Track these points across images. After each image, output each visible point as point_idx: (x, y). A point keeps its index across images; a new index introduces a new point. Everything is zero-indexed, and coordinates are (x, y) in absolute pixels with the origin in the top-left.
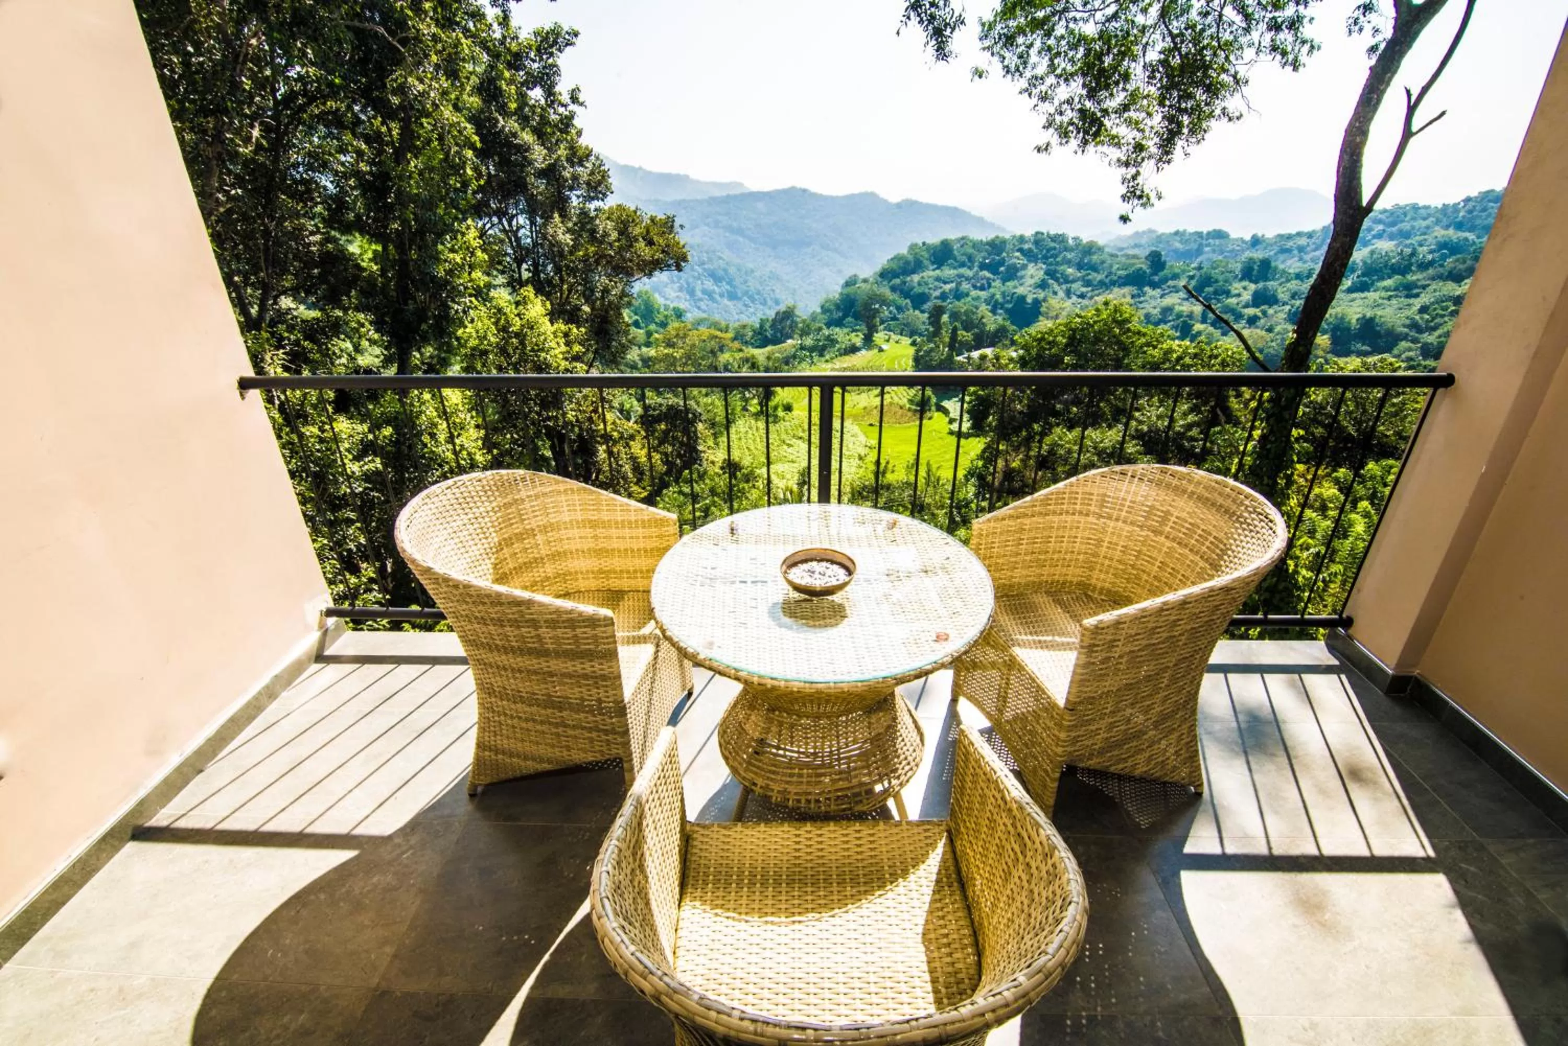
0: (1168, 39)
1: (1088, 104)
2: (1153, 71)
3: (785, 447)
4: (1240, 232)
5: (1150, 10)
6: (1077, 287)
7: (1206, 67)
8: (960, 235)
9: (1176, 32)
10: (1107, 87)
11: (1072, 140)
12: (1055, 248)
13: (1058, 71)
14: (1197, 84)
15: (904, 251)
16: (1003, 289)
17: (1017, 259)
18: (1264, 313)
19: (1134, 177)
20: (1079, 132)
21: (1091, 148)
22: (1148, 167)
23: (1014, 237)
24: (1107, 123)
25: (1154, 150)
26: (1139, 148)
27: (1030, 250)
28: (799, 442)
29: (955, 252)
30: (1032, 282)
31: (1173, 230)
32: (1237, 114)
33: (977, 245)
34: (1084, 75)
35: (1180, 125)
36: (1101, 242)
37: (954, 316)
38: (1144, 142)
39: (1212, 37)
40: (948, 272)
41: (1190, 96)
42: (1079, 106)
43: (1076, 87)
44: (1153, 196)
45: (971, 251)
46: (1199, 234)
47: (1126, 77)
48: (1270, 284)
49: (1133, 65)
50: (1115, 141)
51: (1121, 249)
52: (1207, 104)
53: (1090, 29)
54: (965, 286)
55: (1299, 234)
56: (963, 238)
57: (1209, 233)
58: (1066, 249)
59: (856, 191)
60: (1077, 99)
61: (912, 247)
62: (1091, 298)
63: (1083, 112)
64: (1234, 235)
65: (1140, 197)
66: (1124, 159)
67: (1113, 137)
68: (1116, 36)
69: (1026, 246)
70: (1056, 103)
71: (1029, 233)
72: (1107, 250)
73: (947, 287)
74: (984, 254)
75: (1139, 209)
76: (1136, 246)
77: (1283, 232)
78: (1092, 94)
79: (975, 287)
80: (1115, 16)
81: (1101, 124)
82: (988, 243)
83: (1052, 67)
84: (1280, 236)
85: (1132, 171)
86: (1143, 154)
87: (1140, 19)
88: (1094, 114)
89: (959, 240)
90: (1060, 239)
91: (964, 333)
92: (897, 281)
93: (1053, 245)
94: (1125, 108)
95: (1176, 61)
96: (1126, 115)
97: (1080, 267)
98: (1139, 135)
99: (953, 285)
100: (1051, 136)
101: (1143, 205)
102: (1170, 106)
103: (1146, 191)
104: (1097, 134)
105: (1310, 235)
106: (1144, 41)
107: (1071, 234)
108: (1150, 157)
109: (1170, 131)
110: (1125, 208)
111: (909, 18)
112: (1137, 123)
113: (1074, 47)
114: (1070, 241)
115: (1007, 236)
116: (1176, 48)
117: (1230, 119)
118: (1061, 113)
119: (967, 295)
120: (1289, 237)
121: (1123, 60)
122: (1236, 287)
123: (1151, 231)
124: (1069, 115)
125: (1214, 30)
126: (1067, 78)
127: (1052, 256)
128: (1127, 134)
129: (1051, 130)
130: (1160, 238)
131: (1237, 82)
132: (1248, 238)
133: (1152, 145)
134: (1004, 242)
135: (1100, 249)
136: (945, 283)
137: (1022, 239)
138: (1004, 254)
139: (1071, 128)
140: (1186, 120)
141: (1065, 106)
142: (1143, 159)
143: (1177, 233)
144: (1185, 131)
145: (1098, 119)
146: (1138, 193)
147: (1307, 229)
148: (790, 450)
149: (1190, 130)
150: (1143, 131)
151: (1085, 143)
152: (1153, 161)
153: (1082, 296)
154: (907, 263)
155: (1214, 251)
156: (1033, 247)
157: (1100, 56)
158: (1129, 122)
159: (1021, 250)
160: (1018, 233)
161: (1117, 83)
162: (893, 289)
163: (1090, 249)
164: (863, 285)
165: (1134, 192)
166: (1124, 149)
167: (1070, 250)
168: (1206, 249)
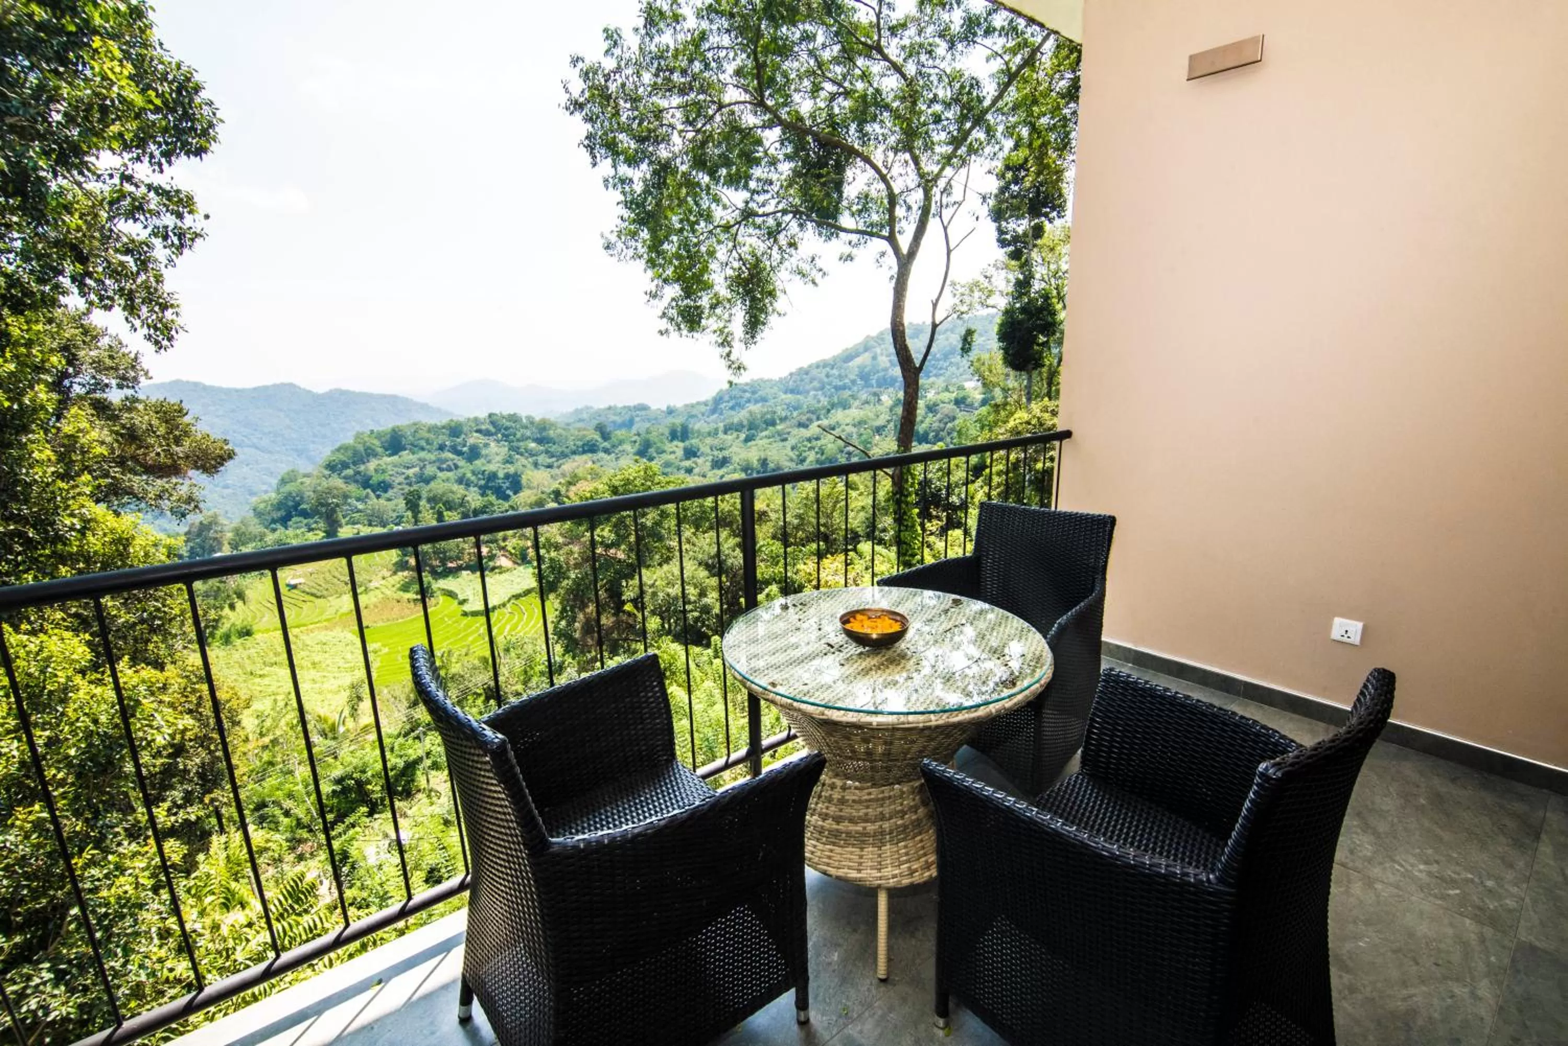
3: (258, 680)
4: (658, 404)
6: (543, 459)
8: (409, 421)
12: (511, 427)
15: (350, 441)
16: (471, 467)
17: (474, 439)
18: (696, 463)
23: (469, 419)
27: (488, 430)
28: (275, 669)
29: (410, 437)
30: (499, 458)
31: (607, 406)
33: (432, 429)
36: (552, 418)
37: (432, 500)
40: (406, 456)
45: (427, 435)
46: (628, 408)
48: (694, 441)
51: (571, 424)
54: (430, 470)
55: (698, 403)
56: (415, 424)
57: (634, 407)
58: (522, 427)
59: (269, 382)
61: (358, 436)
62: (559, 467)
64: (654, 407)
69: (483, 427)
71: (482, 414)
72: (557, 425)
73: (410, 472)
74: (442, 437)
76: (582, 420)
77: (688, 402)
79: (441, 469)
82: (443, 427)
84: (686, 406)
89: (410, 426)
90: (514, 418)
91: (450, 513)
92: (349, 472)
93: (508, 424)
97: (540, 441)
99: (417, 469)
105: (706, 404)
107: (523, 413)
114: (524, 420)
115: (461, 419)
119: (434, 478)
120: (693, 406)
122: (669, 447)
123: (587, 408)
127: (511, 434)
130: (599, 413)
132: (664, 408)
134: (459, 424)
135: (553, 425)
136: (408, 468)
137: (476, 420)
138: (463, 436)
143: (610, 408)
147: (703, 399)
148: (266, 681)
153: (550, 466)
154: (356, 452)
155: (643, 420)
156: (490, 427)
159: (478, 431)
160: (473, 416)
162: (347, 479)
163: (543, 426)
164: (307, 481)
167: (526, 428)
168: (637, 419)
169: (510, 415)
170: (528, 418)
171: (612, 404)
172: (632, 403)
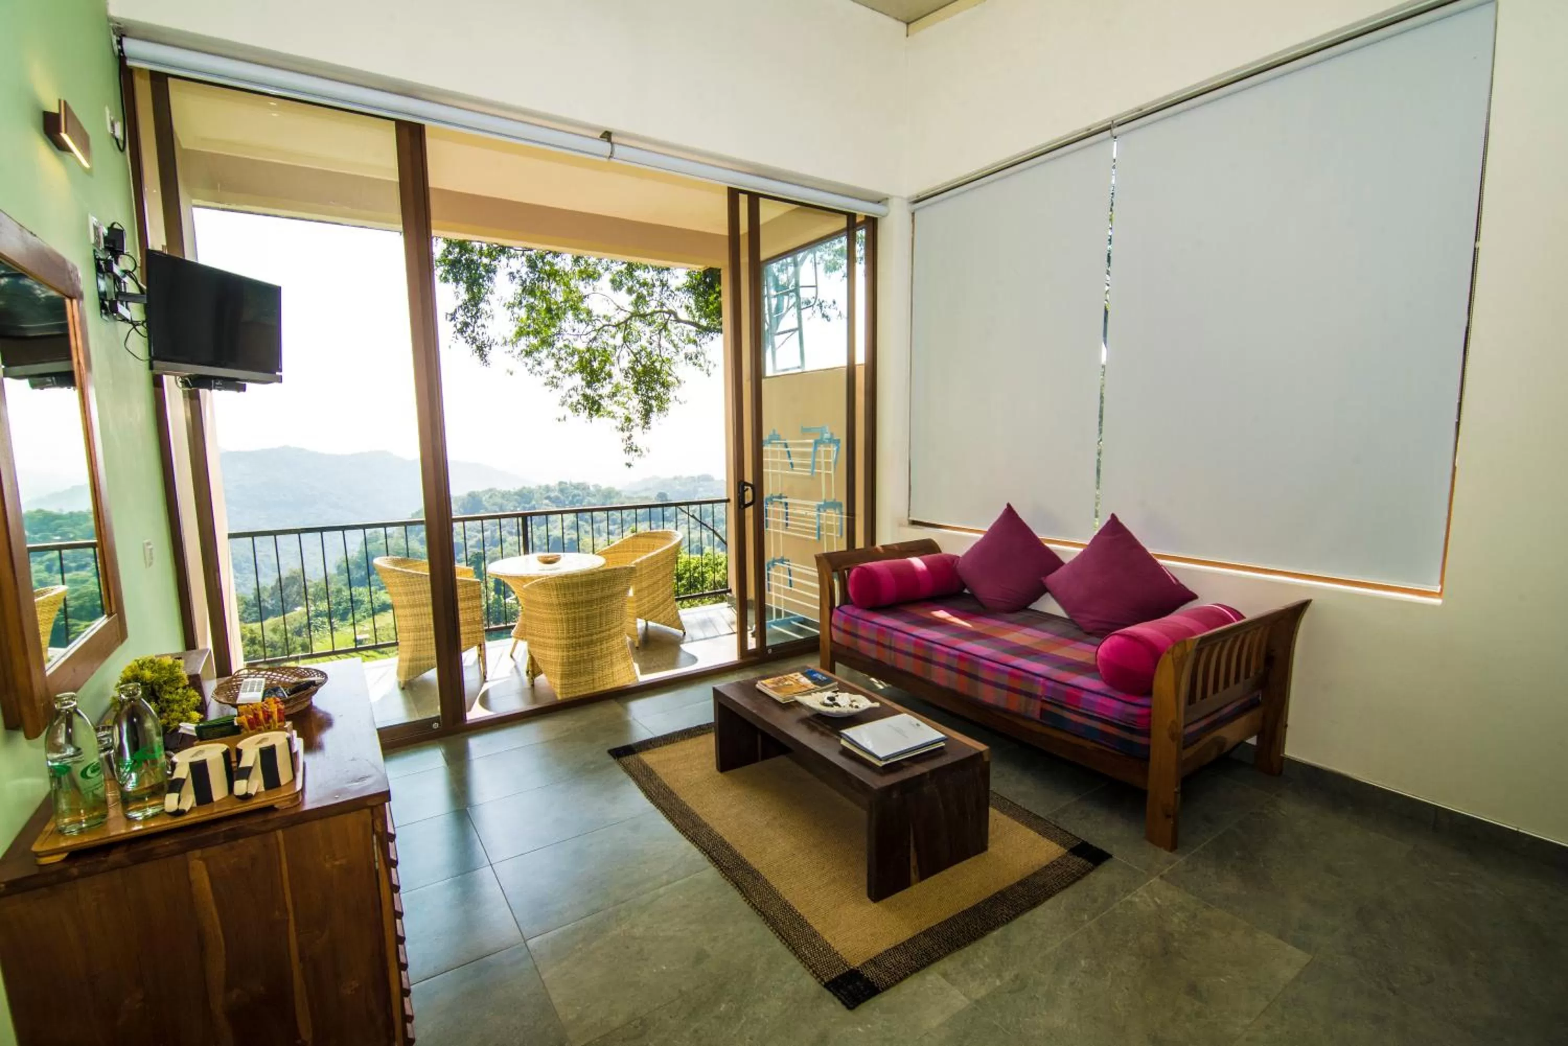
0: (632, 355)
1: (589, 392)
2: (626, 373)
5: (617, 336)
7: (659, 373)
8: (486, 488)
9: (635, 351)
10: (599, 381)
11: (581, 414)
12: (579, 495)
13: (563, 369)
14: (656, 382)
19: (629, 438)
20: (585, 409)
21: (595, 418)
22: (637, 432)
23: (540, 487)
24: (602, 402)
25: (638, 421)
26: (628, 420)
27: (557, 498)
29: (485, 503)
32: (684, 400)
33: (505, 495)
34: (581, 372)
35: (651, 406)
36: (618, 488)
38: (630, 416)
39: (657, 355)
41: (653, 389)
42: (582, 392)
43: (578, 380)
44: (644, 450)
45: (500, 501)
46: (693, 479)
47: (610, 375)
49: (612, 368)
50: (613, 416)
51: (636, 493)
52: (664, 394)
53: (581, 345)
54: (501, 533)
56: (491, 490)
57: (699, 477)
58: (588, 495)
59: (364, 450)
60: (579, 389)
63: (586, 397)
65: (636, 451)
66: (620, 426)
67: (609, 413)
68: (598, 351)
69: (552, 495)
70: (566, 389)
71: (553, 483)
72: (623, 494)
74: (514, 503)
75: (636, 459)
76: (647, 489)
78: (589, 385)
80: (595, 339)
81: (600, 405)
82: (516, 494)
83: (558, 367)
85: (627, 434)
86: (632, 424)
87: (611, 342)
88: (593, 397)
89: (486, 492)
90: (582, 487)
93: (576, 492)
94: (614, 395)
95: (639, 368)
96: (615, 399)
98: (626, 412)
100: (567, 411)
101: (639, 456)
102: (642, 395)
103: (639, 447)
104: (598, 410)
106: (617, 354)
107: (591, 482)
108: (637, 425)
109: (646, 410)
110: (628, 458)
111: (457, 338)
112: (624, 404)
113: (572, 354)
114: (591, 488)
115: (533, 487)
116: (637, 361)
117: (680, 403)
118: (570, 397)
121: (605, 365)
123: (653, 476)
124: (576, 398)
125: (658, 352)
126: (571, 373)
127: (577, 501)
128: (620, 412)
129: (565, 407)
130: (663, 483)
131: (679, 382)
133: (637, 418)
134: (531, 492)
135: (618, 494)
137: (547, 489)
138: (533, 502)
139: (579, 406)
140: (654, 403)
141: (572, 392)
142: (632, 427)
143: (675, 478)
144: (655, 409)
145: (597, 401)
146: (634, 448)
149: (658, 409)
150: (628, 409)
151: (591, 415)
152: (639, 428)
156: (560, 495)
157: (590, 362)
158: (618, 403)
159: (548, 498)
160: (543, 484)
161: (605, 379)
163: (609, 494)
165: (631, 448)
166: (619, 419)
167: (594, 496)
168: (701, 489)
169: (579, 484)
170: (595, 486)
171: (678, 475)
172: (696, 474)
